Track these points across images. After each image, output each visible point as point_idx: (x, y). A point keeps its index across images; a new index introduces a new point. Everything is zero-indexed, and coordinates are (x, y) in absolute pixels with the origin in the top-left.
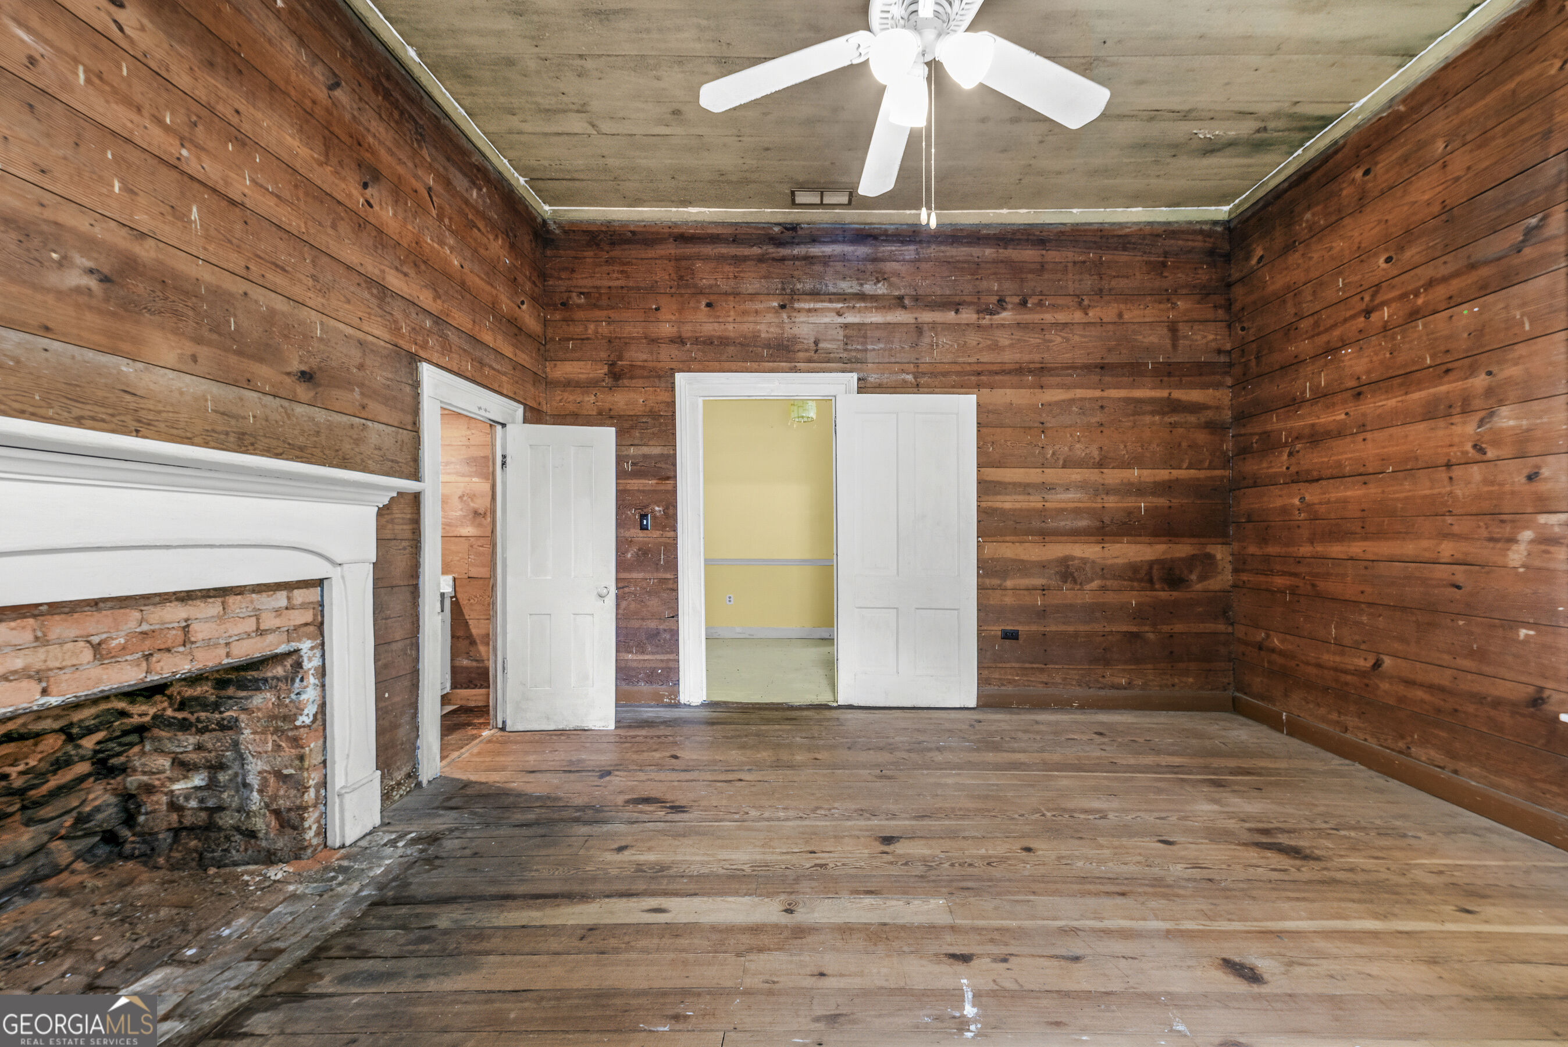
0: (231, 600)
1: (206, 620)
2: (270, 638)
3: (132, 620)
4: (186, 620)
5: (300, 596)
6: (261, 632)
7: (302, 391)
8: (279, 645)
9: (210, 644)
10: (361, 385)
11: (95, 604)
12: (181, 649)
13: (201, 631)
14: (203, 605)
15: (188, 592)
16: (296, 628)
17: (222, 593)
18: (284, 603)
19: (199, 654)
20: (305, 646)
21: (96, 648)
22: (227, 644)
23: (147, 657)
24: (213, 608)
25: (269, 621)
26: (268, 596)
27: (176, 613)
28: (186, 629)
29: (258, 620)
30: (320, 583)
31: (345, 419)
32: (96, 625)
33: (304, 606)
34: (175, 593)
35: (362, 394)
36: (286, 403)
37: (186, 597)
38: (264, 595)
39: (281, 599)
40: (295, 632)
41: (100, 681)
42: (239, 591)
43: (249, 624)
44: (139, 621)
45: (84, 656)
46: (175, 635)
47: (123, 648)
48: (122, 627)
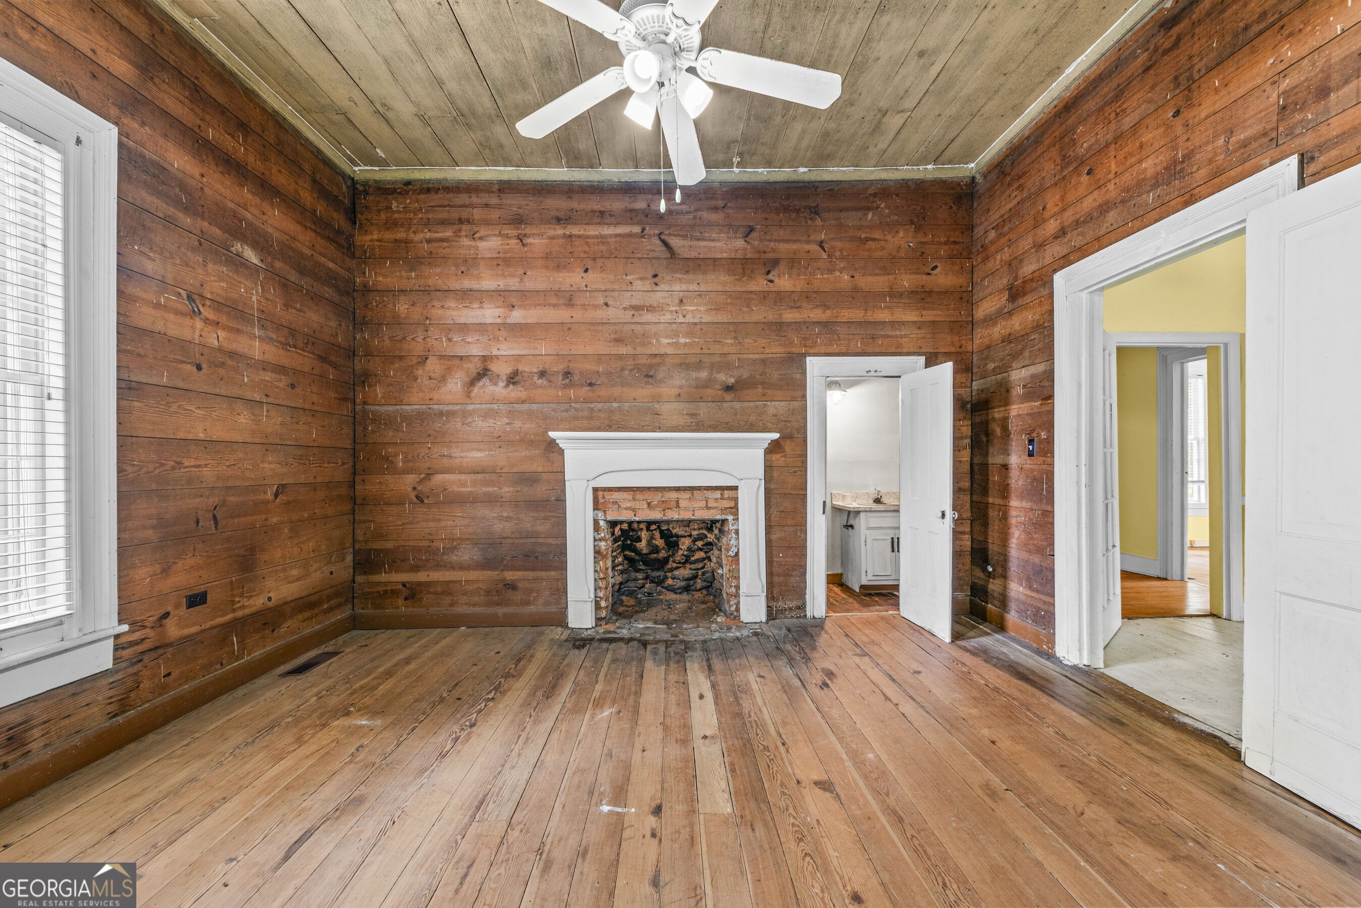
0: (695, 492)
1: (685, 499)
2: (712, 511)
3: (658, 497)
4: (677, 498)
5: (727, 494)
6: (708, 508)
7: (728, 396)
8: (717, 515)
9: (686, 509)
10: (763, 383)
11: (649, 488)
12: (676, 509)
13: (683, 504)
14: (682, 493)
16: (726, 509)
17: (691, 489)
18: (719, 496)
19: (681, 512)
20: (730, 518)
21: (649, 504)
22: (693, 510)
23: (664, 510)
24: (687, 495)
25: (712, 504)
26: (712, 492)
27: (674, 495)
28: (677, 502)
29: (707, 503)
30: (735, 488)
31: (752, 404)
32: (649, 496)
33: (729, 498)
34: (674, 487)
35: (764, 388)
36: (719, 404)
37: (678, 489)
38: (710, 492)
39: (718, 494)
40: (724, 510)
41: (648, 516)
42: (699, 488)
43: (703, 504)
44: (662, 497)
45: (646, 506)
46: (673, 504)
47: (656, 505)
48: (657, 498)
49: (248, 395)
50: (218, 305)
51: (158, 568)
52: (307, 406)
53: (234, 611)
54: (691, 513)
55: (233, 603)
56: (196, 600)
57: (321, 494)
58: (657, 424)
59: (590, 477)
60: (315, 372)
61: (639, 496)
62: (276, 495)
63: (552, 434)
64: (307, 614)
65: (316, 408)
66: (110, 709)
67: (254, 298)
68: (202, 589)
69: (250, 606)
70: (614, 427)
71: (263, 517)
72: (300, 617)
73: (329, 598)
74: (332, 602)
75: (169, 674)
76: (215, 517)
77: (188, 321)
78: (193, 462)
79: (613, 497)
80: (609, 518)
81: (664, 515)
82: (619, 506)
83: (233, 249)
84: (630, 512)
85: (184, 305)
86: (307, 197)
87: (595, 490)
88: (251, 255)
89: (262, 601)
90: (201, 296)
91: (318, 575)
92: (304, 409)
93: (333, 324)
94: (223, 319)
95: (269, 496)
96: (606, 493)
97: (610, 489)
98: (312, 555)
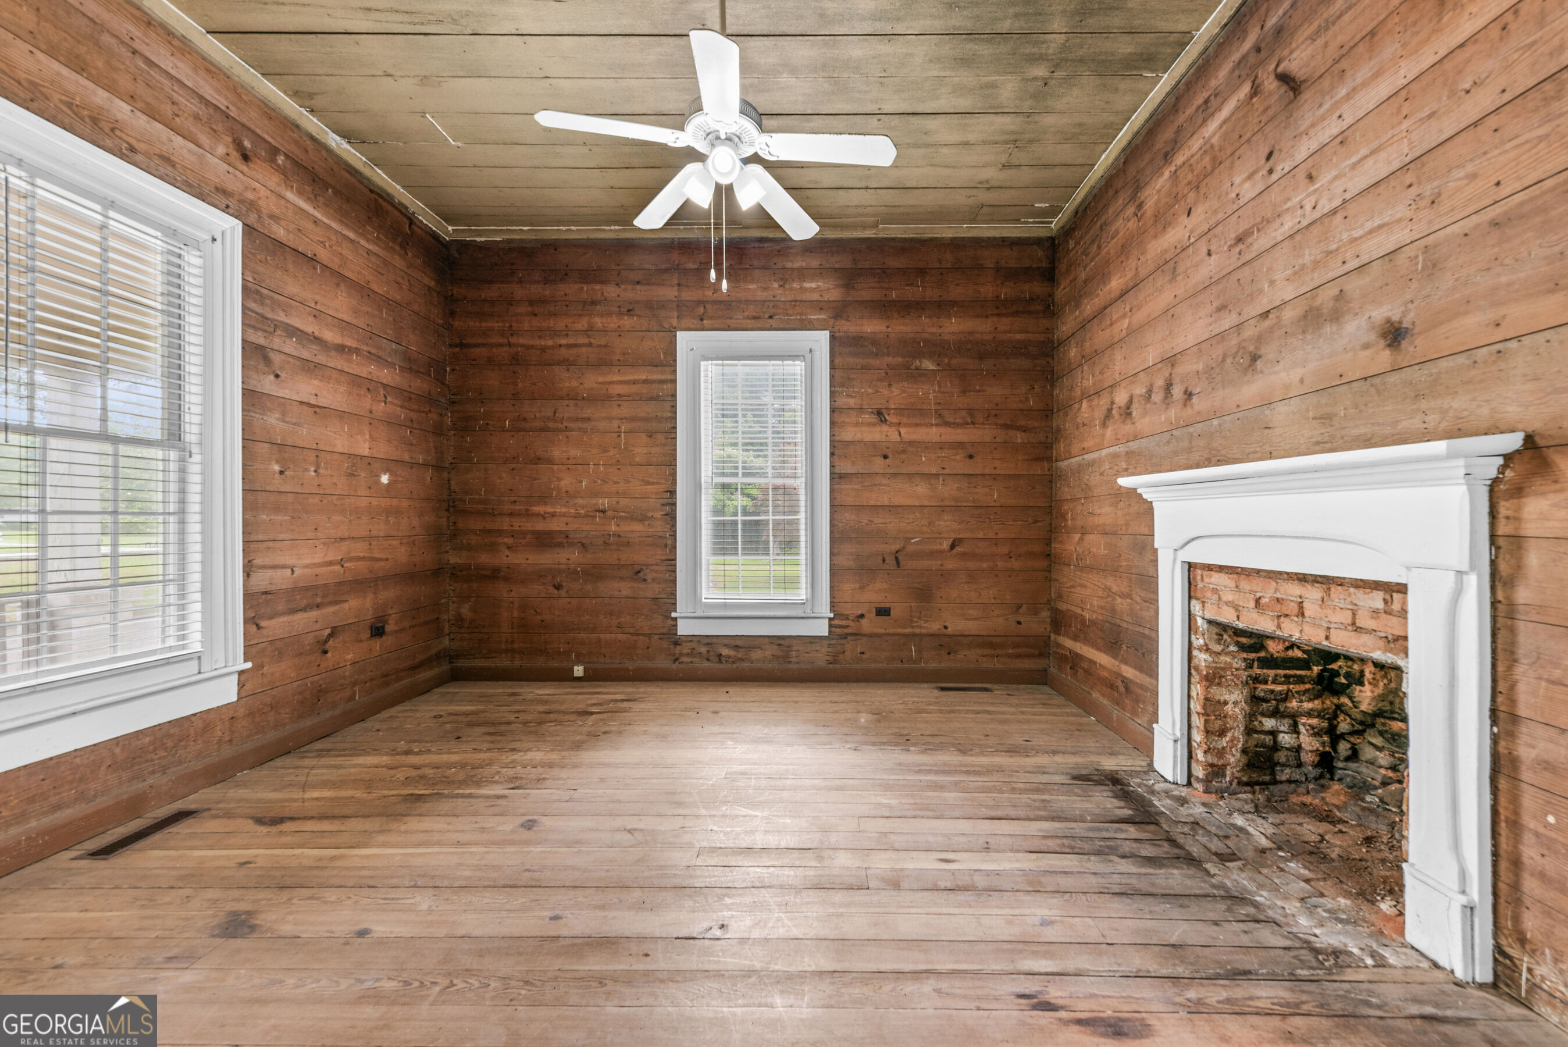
0: (1333, 589)
1: (1314, 602)
2: (1365, 638)
3: (1271, 589)
4: (1301, 597)
5: (1384, 599)
6: (1356, 629)
8: (1373, 650)
9: (1315, 623)
11: (1258, 572)
12: (1296, 619)
13: (1310, 609)
14: (1310, 587)
15: (1304, 574)
17: (1326, 582)
18: (1380, 605)
19: (1307, 627)
21: (1258, 601)
22: (1329, 628)
23: (1279, 617)
24: (1318, 593)
25: (1364, 621)
26: (1365, 593)
27: (1294, 590)
28: (1301, 605)
29: (1354, 615)
30: (1402, 589)
31: (1460, 359)
32: (1258, 586)
34: (1296, 574)
35: (1495, 304)
36: (1377, 380)
37: (1303, 578)
38: (1361, 591)
39: (1377, 600)
40: (1389, 641)
41: (1256, 622)
42: (1339, 582)
43: (1346, 617)
44: (1276, 590)
45: (1252, 604)
46: (1293, 608)
47: (1267, 605)
48: (1268, 592)
49: (926, 470)
50: (900, 411)
51: (857, 585)
52: (987, 472)
53: (912, 627)
54: (1322, 634)
55: (912, 621)
56: (883, 612)
57: (1004, 549)
58: (1267, 448)
59: (1177, 545)
60: (998, 440)
61: (1245, 585)
62: (953, 546)
63: (1124, 482)
64: (987, 651)
65: (998, 472)
66: (828, 658)
67: (931, 396)
68: (887, 605)
69: (927, 628)
70: (1214, 460)
71: (939, 562)
72: (979, 651)
73: (1016, 646)
74: (1020, 650)
75: (863, 653)
76: (897, 559)
77: (878, 429)
78: (880, 520)
79: (1213, 580)
80: (1208, 616)
81: (1279, 627)
82: (1220, 599)
83: (913, 367)
84: (1232, 611)
85: (873, 419)
86: (988, 290)
87: (1191, 567)
88: (929, 365)
89: (938, 627)
90: (888, 409)
91: (998, 623)
92: (983, 475)
93: (1023, 389)
94: (905, 420)
95: (945, 545)
96: (1205, 573)
97: (1209, 568)
98: (993, 601)
